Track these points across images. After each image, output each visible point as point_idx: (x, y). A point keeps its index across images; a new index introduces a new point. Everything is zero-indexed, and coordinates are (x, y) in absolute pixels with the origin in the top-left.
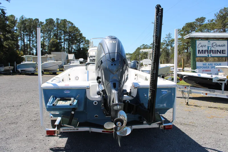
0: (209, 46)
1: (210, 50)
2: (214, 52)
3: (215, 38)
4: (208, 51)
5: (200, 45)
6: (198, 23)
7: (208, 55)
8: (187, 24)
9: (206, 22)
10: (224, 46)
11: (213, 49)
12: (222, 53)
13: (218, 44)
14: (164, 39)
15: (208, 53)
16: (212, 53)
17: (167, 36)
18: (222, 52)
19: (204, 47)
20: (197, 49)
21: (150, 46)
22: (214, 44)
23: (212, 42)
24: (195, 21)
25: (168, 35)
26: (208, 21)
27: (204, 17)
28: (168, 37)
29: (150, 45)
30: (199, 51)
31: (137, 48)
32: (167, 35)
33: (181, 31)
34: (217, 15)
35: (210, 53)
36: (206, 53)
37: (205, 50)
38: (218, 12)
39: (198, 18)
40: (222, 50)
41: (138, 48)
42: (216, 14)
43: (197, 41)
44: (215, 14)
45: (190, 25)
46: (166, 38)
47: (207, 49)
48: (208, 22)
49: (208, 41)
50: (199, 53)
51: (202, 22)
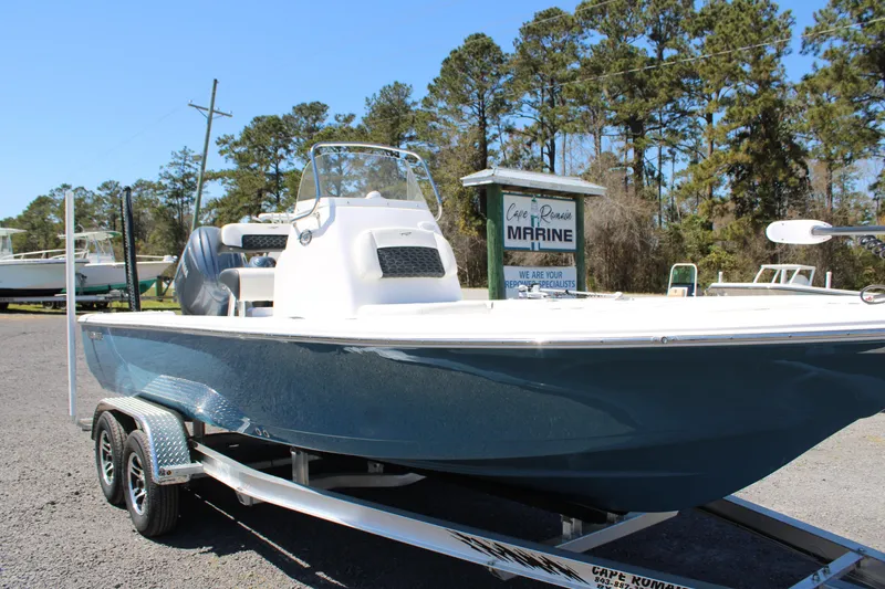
0: (535, 214)
1: (537, 229)
2: (546, 234)
3: (559, 193)
4: (532, 229)
5: (512, 212)
6: (303, 123)
7: (533, 244)
8: (258, 119)
9: (329, 121)
10: (568, 217)
11: (543, 225)
12: (566, 240)
13: (555, 212)
14: (166, 168)
15: (532, 238)
16: (541, 238)
17: (176, 160)
18: (566, 236)
19: (522, 219)
20: (506, 224)
21: (97, 193)
22: (547, 211)
23: (541, 202)
24: (291, 111)
25: (179, 155)
26: (336, 118)
27: (322, 102)
28: (180, 161)
29: (99, 189)
30: (510, 228)
31: (34, 198)
32: (176, 156)
33: (236, 144)
34: (374, 101)
35: (537, 239)
36: (528, 237)
37: (525, 229)
38: (378, 95)
39: (304, 105)
40: (566, 231)
41: (40, 198)
42: (370, 98)
43: (505, 197)
44: (367, 99)
45: (274, 126)
46: (172, 164)
47: (529, 225)
48: (336, 122)
49: (531, 199)
50: (509, 237)
51: (315, 121)
